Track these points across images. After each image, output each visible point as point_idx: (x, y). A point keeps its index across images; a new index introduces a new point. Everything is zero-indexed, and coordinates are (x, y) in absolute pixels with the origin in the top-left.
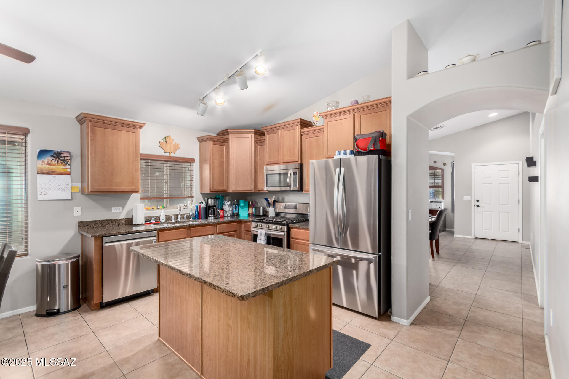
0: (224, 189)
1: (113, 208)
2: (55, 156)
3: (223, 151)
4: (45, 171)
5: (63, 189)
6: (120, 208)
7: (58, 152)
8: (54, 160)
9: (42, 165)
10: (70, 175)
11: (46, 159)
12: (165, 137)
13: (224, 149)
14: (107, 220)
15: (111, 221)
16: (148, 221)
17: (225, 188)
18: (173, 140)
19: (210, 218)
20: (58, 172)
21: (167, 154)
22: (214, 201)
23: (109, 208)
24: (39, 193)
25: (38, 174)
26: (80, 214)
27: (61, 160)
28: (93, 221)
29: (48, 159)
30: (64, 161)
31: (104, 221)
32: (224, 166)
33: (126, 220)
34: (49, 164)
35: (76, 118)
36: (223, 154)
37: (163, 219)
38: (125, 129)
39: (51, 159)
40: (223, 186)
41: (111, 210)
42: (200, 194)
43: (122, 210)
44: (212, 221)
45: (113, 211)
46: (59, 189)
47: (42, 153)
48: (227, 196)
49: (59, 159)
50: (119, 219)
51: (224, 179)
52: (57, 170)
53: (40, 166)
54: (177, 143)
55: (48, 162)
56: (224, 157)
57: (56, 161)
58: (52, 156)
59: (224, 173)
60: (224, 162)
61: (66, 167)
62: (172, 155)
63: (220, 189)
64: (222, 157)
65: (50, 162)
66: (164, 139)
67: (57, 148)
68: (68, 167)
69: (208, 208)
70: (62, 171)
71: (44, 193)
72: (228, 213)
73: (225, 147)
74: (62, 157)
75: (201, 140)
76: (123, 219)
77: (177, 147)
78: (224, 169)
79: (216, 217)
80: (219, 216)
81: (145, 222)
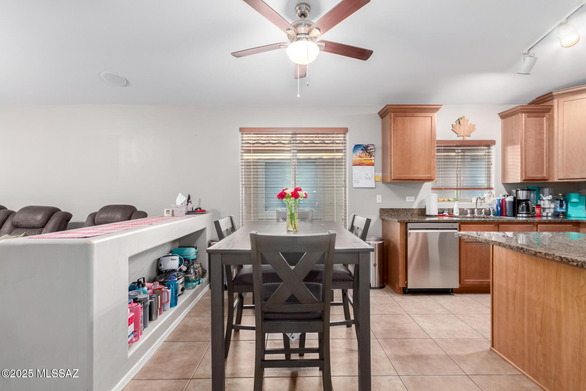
0: (544, 177)
1: (407, 198)
2: (364, 149)
3: (543, 124)
4: (358, 163)
5: (370, 179)
6: (413, 198)
7: (366, 145)
8: (363, 153)
9: (356, 157)
10: (374, 165)
11: (358, 153)
12: (459, 119)
13: (543, 121)
14: (402, 209)
15: (406, 210)
16: (441, 213)
17: (545, 175)
18: (468, 120)
19: (521, 215)
20: (366, 164)
21: (461, 138)
22: (528, 193)
23: (403, 197)
24: (354, 182)
25: (353, 165)
26: (381, 202)
27: (368, 152)
28: (391, 209)
29: (359, 152)
30: (370, 153)
31: (400, 209)
32: (544, 146)
33: (418, 211)
34: (360, 157)
35: (378, 113)
36: (543, 129)
37: (456, 213)
38: (422, 114)
39: (361, 152)
40: (543, 172)
41: (405, 199)
42: (502, 185)
43: (415, 199)
44: (524, 219)
45: (407, 200)
46: (367, 178)
47: (357, 147)
48: (546, 187)
49: (367, 152)
50: (413, 209)
51: (543, 163)
52: (365, 161)
53: (354, 159)
54: (473, 124)
55: (359, 155)
56: (543, 133)
57: (365, 154)
58: (362, 150)
59: (543, 154)
60: (543, 140)
61: (371, 159)
62: (467, 138)
63: (537, 177)
64: (541, 133)
65: (360, 155)
66: (458, 122)
67: (365, 143)
68: (373, 158)
69: (516, 203)
70: (369, 162)
71: (357, 182)
72: (547, 211)
73: (546, 119)
74: (368, 150)
75: (504, 116)
76: (416, 209)
77: (472, 128)
78: (543, 149)
79: (530, 215)
80: (534, 214)
81: (439, 213)
